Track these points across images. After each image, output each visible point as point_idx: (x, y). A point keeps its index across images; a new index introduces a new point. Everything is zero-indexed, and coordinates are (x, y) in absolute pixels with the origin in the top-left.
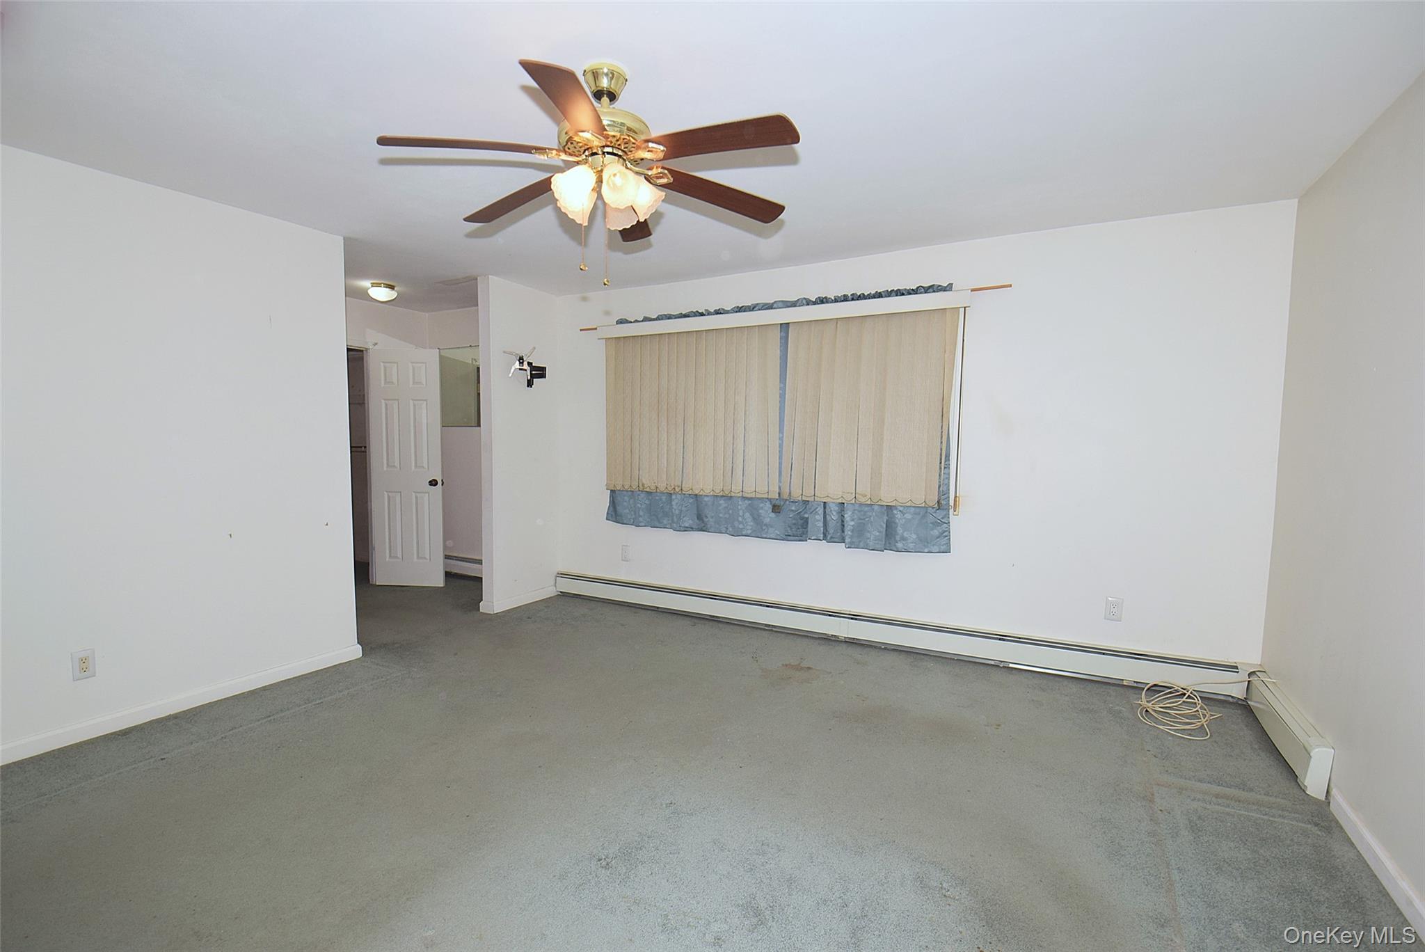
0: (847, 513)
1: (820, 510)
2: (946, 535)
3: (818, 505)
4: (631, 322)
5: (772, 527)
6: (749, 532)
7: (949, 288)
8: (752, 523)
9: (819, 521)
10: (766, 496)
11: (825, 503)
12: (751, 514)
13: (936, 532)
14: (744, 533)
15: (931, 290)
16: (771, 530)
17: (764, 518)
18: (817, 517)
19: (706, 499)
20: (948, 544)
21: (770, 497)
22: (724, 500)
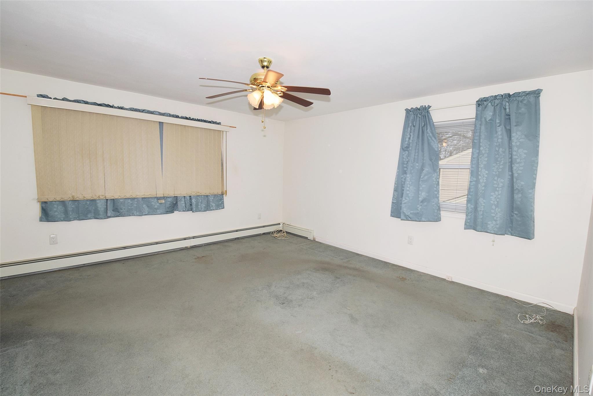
0: (193, 200)
1: (183, 199)
2: (223, 203)
3: (182, 198)
4: (51, 98)
5: (158, 209)
6: (146, 213)
7: (219, 124)
8: (147, 209)
9: (183, 204)
10: (155, 196)
11: (184, 196)
12: (146, 205)
13: (220, 202)
14: (144, 214)
15: (215, 123)
16: (158, 211)
17: (155, 206)
18: (182, 202)
19: (121, 200)
20: (224, 206)
21: (157, 196)
22: (131, 200)
